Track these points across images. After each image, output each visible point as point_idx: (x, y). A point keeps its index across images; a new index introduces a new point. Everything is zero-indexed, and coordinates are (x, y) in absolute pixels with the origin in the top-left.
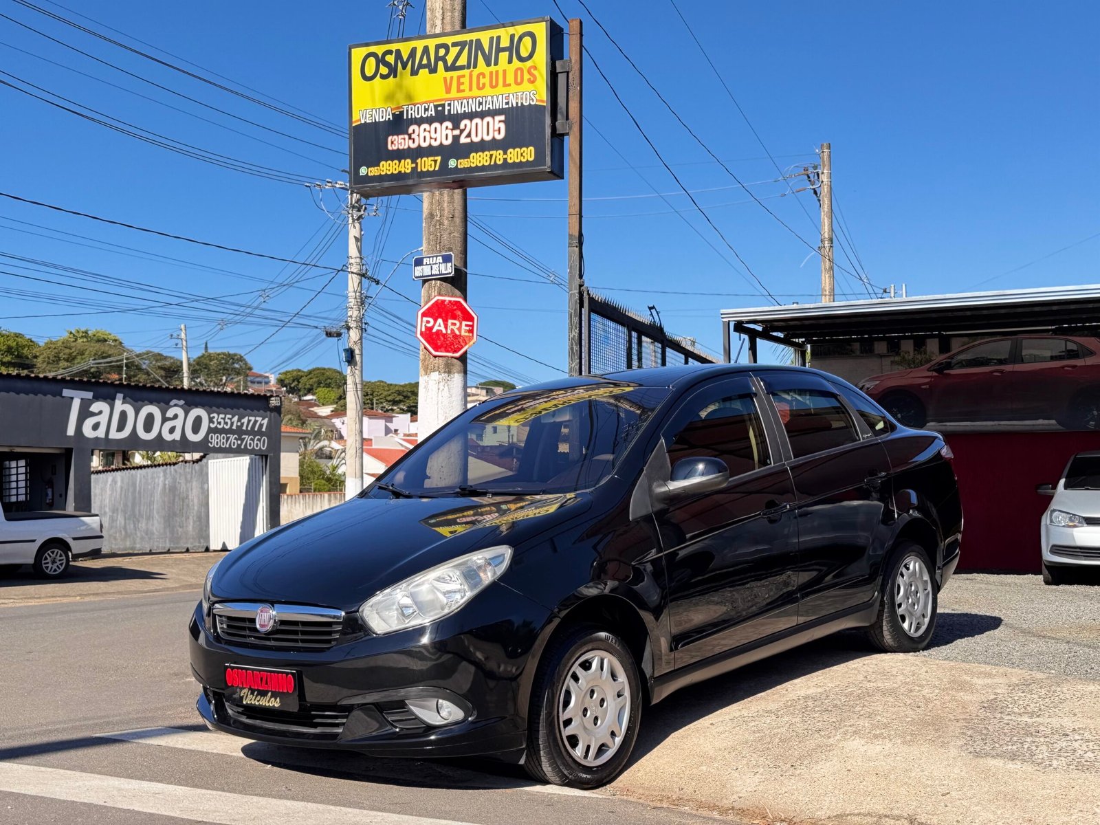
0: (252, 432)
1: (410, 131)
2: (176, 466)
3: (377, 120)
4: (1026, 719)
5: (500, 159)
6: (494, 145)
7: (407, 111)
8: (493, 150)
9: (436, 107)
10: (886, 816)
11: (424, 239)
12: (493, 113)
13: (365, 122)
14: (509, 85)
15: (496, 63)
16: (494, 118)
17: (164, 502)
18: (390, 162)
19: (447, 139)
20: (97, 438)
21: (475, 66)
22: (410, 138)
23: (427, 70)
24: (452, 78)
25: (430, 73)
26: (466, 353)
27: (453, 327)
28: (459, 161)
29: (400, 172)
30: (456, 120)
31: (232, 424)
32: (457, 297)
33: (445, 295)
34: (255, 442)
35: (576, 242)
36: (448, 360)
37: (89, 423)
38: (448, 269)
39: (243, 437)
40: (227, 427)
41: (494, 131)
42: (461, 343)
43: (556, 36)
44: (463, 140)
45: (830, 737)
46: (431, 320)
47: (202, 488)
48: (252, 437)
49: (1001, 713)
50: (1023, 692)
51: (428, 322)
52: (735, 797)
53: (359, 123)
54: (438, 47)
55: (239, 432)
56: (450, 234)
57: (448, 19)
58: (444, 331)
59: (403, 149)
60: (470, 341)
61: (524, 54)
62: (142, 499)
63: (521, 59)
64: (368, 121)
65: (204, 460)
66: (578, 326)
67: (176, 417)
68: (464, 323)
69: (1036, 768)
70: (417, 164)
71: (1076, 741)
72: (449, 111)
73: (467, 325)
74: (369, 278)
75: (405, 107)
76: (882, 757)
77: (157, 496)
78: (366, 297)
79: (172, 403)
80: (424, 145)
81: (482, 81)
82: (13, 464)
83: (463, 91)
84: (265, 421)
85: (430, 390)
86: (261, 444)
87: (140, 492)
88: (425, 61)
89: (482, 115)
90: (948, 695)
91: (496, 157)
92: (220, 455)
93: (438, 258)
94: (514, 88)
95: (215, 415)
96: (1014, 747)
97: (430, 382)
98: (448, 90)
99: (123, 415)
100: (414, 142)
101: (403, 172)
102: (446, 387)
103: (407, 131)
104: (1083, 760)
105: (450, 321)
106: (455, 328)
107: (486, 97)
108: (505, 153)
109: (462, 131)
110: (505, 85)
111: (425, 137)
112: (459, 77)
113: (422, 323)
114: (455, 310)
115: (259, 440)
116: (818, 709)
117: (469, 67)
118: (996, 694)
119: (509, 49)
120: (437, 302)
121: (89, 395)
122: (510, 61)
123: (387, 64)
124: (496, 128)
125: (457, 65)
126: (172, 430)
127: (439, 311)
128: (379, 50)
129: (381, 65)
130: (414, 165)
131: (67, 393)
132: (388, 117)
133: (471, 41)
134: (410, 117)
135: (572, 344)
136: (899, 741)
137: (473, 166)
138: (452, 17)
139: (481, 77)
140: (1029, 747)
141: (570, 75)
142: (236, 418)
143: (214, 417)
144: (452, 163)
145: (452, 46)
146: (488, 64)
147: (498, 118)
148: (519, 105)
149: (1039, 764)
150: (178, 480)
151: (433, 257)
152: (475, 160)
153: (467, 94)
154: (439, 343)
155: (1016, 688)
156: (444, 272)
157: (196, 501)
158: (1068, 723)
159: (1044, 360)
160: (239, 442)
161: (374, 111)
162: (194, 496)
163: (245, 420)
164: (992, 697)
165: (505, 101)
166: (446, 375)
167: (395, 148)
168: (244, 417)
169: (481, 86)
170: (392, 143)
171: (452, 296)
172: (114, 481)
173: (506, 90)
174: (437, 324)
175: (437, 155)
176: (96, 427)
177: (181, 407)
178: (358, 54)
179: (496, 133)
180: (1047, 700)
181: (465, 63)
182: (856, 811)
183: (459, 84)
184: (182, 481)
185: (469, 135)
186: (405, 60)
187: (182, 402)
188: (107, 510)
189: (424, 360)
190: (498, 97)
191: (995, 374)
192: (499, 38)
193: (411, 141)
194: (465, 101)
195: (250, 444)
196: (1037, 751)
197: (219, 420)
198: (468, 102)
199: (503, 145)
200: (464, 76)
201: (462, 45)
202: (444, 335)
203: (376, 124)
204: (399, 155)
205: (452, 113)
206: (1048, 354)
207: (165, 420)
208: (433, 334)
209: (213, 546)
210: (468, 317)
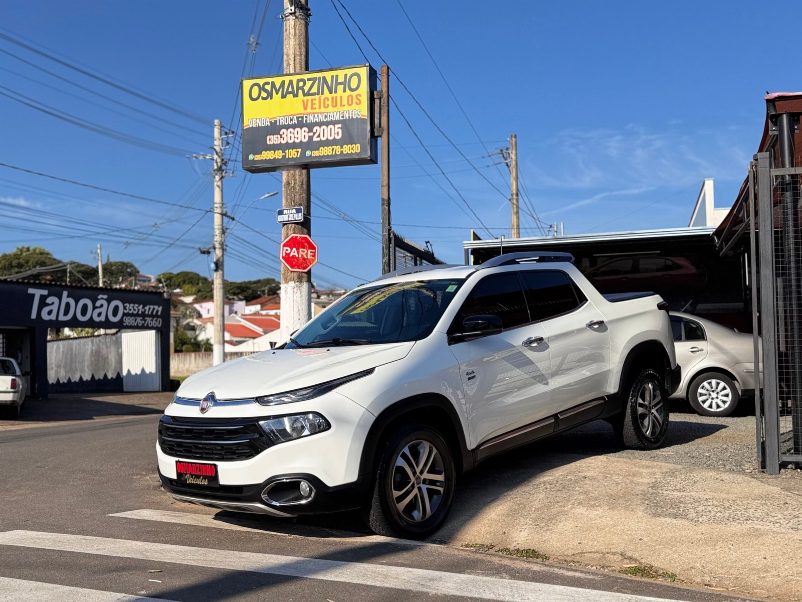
0: (151, 316)
1: (281, 133)
2: (100, 338)
3: (260, 126)
4: (676, 493)
5: (338, 152)
6: (334, 142)
7: (279, 120)
8: (334, 145)
9: (298, 118)
10: (608, 553)
11: (284, 197)
12: (334, 123)
13: (252, 127)
14: (344, 106)
15: (336, 92)
16: (334, 126)
17: (92, 361)
18: (268, 152)
19: (305, 138)
20: (50, 320)
21: (322, 94)
22: (281, 137)
23: (292, 95)
24: (308, 100)
25: (294, 97)
26: (310, 270)
27: (303, 253)
28: (313, 152)
29: (275, 158)
30: (310, 126)
31: (139, 310)
32: (304, 234)
33: (297, 233)
34: (154, 322)
35: (386, 203)
36: (300, 274)
37: (45, 310)
38: (300, 217)
39: (146, 318)
40: (135, 312)
41: (335, 134)
42: (308, 263)
43: (373, 75)
44: (315, 139)
45: (565, 507)
46: (289, 249)
47: (118, 352)
48: (151, 318)
49: (662, 490)
50: (671, 477)
51: (287, 250)
52: (515, 544)
53: (248, 127)
54: (299, 81)
55: (143, 315)
56: (300, 195)
57: (297, 61)
58: (297, 256)
59: (277, 144)
60: (313, 262)
61: (353, 86)
62: (77, 359)
63: (351, 90)
64: (254, 126)
65: (119, 334)
66: (388, 255)
67: (102, 306)
68: (309, 251)
69: (690, 523)
70: (286, 153)
71: (710, 506)
72: (306, 121)
73: (311, 252)
74: (228, 217)
75: (278, 118)
76: (598, 518)
77: (87, 357)
78: (227, 229)
79: (100, 297)
80: (290, 141)
81: (327, 102)
83: (315, 108)
84: (160, 309)
85: (288, 293)
86: (158, 323)
87: (75, 354)
88: (290, 90)
89: (327, 124)
90: (628, 479)
91: (336, 150)
92: (129, 330)
93: (293, 210)
94: (347, 108)
96: (674, 510)
97: (289, 288)
98: (305, 108)
99: (68, 305)
100: (284, 140)
101: (277, 158)
102: (299, 291)
103: (280, 133)
104: (716, 517)
105: (301, 250)
106: (304, 254)
107: (330, 113)
108: (342, 148)
109: (314, 134)
110: (342, 105)
111: (291, 137)
113: (283, 251)
114: (304, 242)
115: (156, 321)
116: (554, 489)
117: (318, 94)
118: (656, 478)
119: (343, 83)
120: (292, 238)
121: (45, 292)
122: (344, 91)
123: (266, 91)
124: (336, 132)
125: (311, 92)
126: (99, 315)
127: (293, 243)
128: (261, 82)
129: (262, 91)
130: (284, 154)
131: (31, 291)
132: (267, 124)
133: (320, 78)
134: (281, 124)
135: (384, 266)
136: (607, 508)
137: (321, 155)
138: (300, 60)
139: (326, 100)
140: (683, 510)
141: (382, 100)
142: (141, 307)
143: (126, 306)
144: (308, 153)
145: (308, 81)
146: (331, 92)
147: (337, 126)
148: (351, 118)
149: (692, 520)
150: (101, 347)
151: (290, 209)
152: (322, 152)
153: (318, 110)
154: (294, 263)
155: (667, 475)
156: (297, 219)
157: (113, 360)
158: (702, 495)
159: (652, 271)
160: (143, 322)
161: (258, 120)
162: (112, 358)
163: (147, 308)
164: (654, 480)
165: (341, 115)
166: (299, 283)
167: (272, 143)
168: (146, 306)
169: (326, 106)
170: (270, 140)
171: (302, 234)
172: (58, 347)
173: (342, 109)
174: (293, 251)
175: (299, 148)
176: (50, 313)
177: (106, 299)
178: (247, 84)
179: (336, 135)
180: (687, 481)
181: (316, 92)
182: (590, 551)
183: (312, 104)
184: (104, 347)
185: (319, 136)
186: (277, 88)
187: (105, 297)
188: (53, 366)
189: (284, 274)
190: (337, 113)
191: (624, 280)
192: (337, 76)
193: (282, 139)
194: (316, 115)
195: (150, 324)
196: (689, 513)
197: (130, 308)
198: (318, 116)
199: (341, 143)
200: (315, 99)
201: (314, 80)
202: (297, 258)
203: (258, 129)
204: (275, 147)
205: (308, 122)
206: (654, 267)
207: (94, 308)
208: (290, 258)
209: (125, 389)
210: (312, 247)
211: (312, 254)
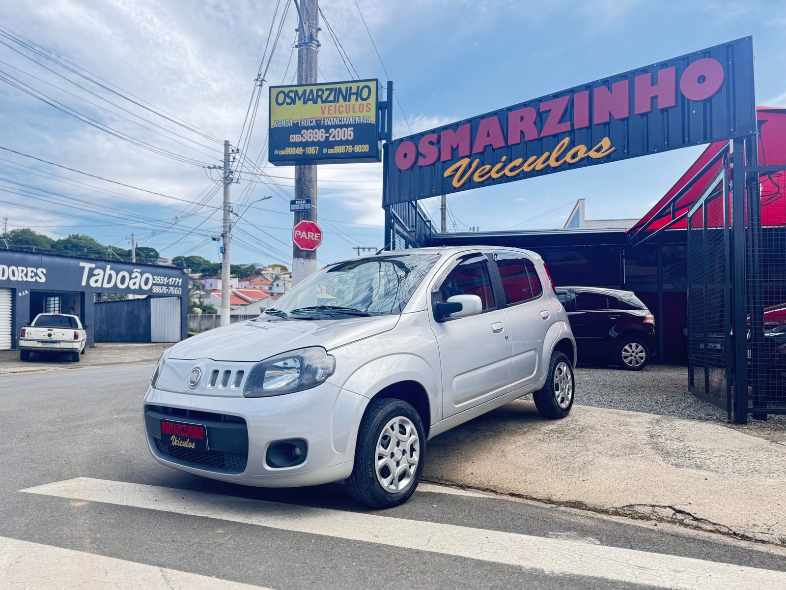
0: (174, 286)
1: (302, 133)
2: (134, 302)
3: (285, 126)
5: (350, 150)
6: (347, 142)
7: (301, 122)
8: (347, 145)
9: (316, 121)
12: (347, 126)
13: (278, 127)
14: (356, 112)
15: (349, 101)
16: (347, 129)
18: (291, 148)
19: (322, 138)
20: (97, 287)
21: (338, 102)
22: (302, 136)
23: (312, 102)
24: (325, 107)
25: (314, 103)
27: (310, 236)
28: (329, 150)
29: (296, 154)
30: (327, 128)
31: (164, 281)
33: (307, 220)
34: (176, 290)
37: (93, 279)
38: (308, 206)
39: (170, 288)
40: (161, 283)
41: (348, 135)
42: (314, 243)
44: (331, 139)
46: (300, 233)
47: (147, 312)
48: (174, 288)
51: (298, 233)
53: (274, 127)
54: (318, 90)
55: (168, 285)
56: (309, 189)
59: (298, 142)
60: (319, 243)
61: (365, 95)
62: (116, 317)
63: (363, 99)
65: (149, 299)
67: (136, 277)
70: (306, 150)
72: (324, 123)
73: (317, 235)
74: (233, 213)
75: (300, 120)
77: (124, 316)
79: (135, 270)
80: (310, 140)
81: (341, 109)
82: (52, 299)
83: (332, 114)
84: (181, 280)
85: (299, 267)
86: (178, 291)
88: (311, 97)
89: (341, 127)
91: (348, 149)
93: (303, 201)
94: (358, 114)
95: (156, 277)
97: (298, 263)
98: (323, 113)
99: (110, 276)
100: (304, 138)
101: (298, 154)
102: (307, 266)
105: (309, 233)
106: (312, 237)
107: (344, 118)
108: (353, 147)
109: (330, 134)
110: (354, 112)
111: (310, 136)
112: (329, 107)
113: (294, 233)
114: (312, 227)
115: (177, 289)
117: (334, 101)
118: (647, 428)
119: (356, 94)
120: (303, 222)
121: (93, 266)
123: (290, 98)
125: (328, 100)
126: (134, 284)
127: (303, 227)
128: (286, 90)
129: (287, 98)
130: (304, 151)
131: (82, 264)
132: (290, 125)
133: (336, 88)
134: (302, 125)
137: (336, 152)
139: (341, 107)
142: (166, 278)
144: (325, 151)
145: (326, 91)
146: (345, 101)
147: (350, 129)
148: (361, 122)
150: (135, 309)
151: (301, 200)
152: (337, 150)
154: (303, 243)
156: (306, 208)
157: (144, 318)
160: (168, 290)
161: (281, 121)
162: (143, 316)
163: (171, 280)
165: (353, 120)
166: (307, 260)
167: (294, 141)
168: (170, 278)
169: (341, 112)
170: (292, 138)
171: (310, 220)
172: (102, 308)
173: (354, 115)
174: (303, 234)
175: (317, 146)
176: (96, 281)
177: (139, 272)
178: (274, 91)
183: (329, 110)
184: (137, 309)
185: (334, 137)
186: (300, 96)
187: (139, 270)
188: (98, 322)
190: (350, 118)
192: (351, 88)
195: (173, 291)
197: (158, 280)
198: (334, 120)
199: (353, 143)
200: (332, 106)
201: (331, 90)
202: (305, 239)
203: (283, 128)
204: (296, 145)
205: (325, 125)
207: (131, 278)
208: (301, 239)
209: (152, 341)
210: (318, 231)
211: (318, 237)
